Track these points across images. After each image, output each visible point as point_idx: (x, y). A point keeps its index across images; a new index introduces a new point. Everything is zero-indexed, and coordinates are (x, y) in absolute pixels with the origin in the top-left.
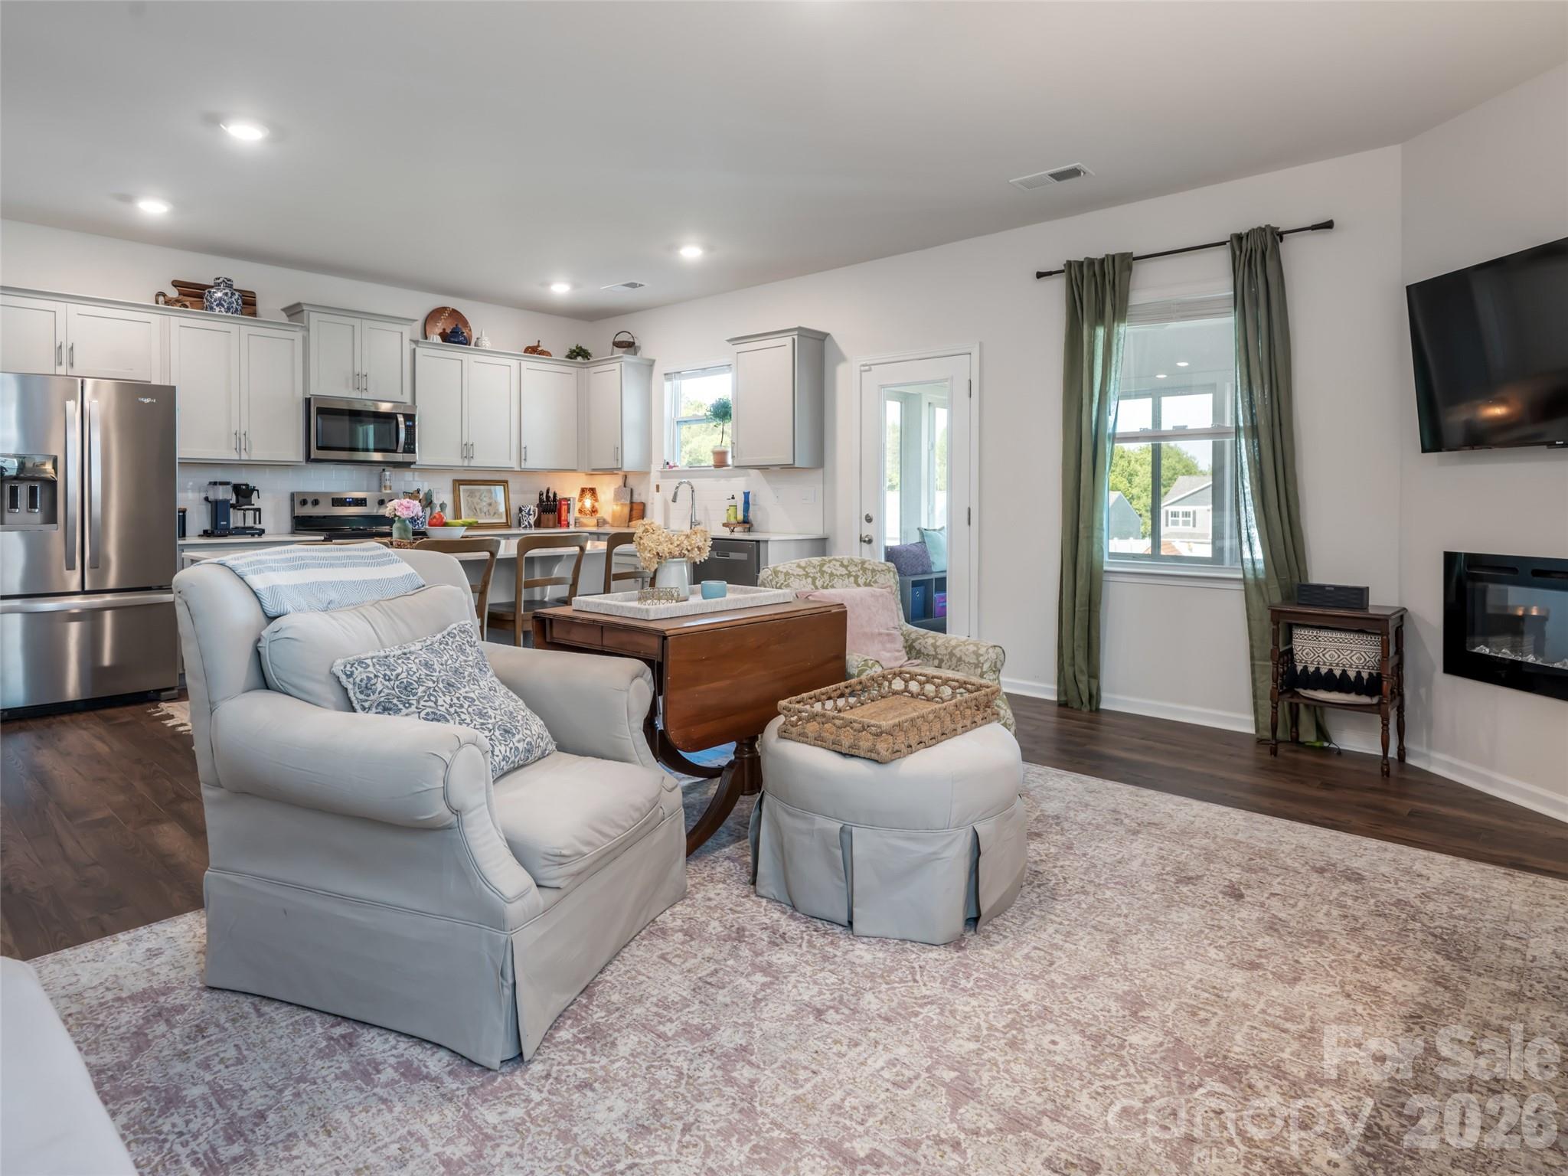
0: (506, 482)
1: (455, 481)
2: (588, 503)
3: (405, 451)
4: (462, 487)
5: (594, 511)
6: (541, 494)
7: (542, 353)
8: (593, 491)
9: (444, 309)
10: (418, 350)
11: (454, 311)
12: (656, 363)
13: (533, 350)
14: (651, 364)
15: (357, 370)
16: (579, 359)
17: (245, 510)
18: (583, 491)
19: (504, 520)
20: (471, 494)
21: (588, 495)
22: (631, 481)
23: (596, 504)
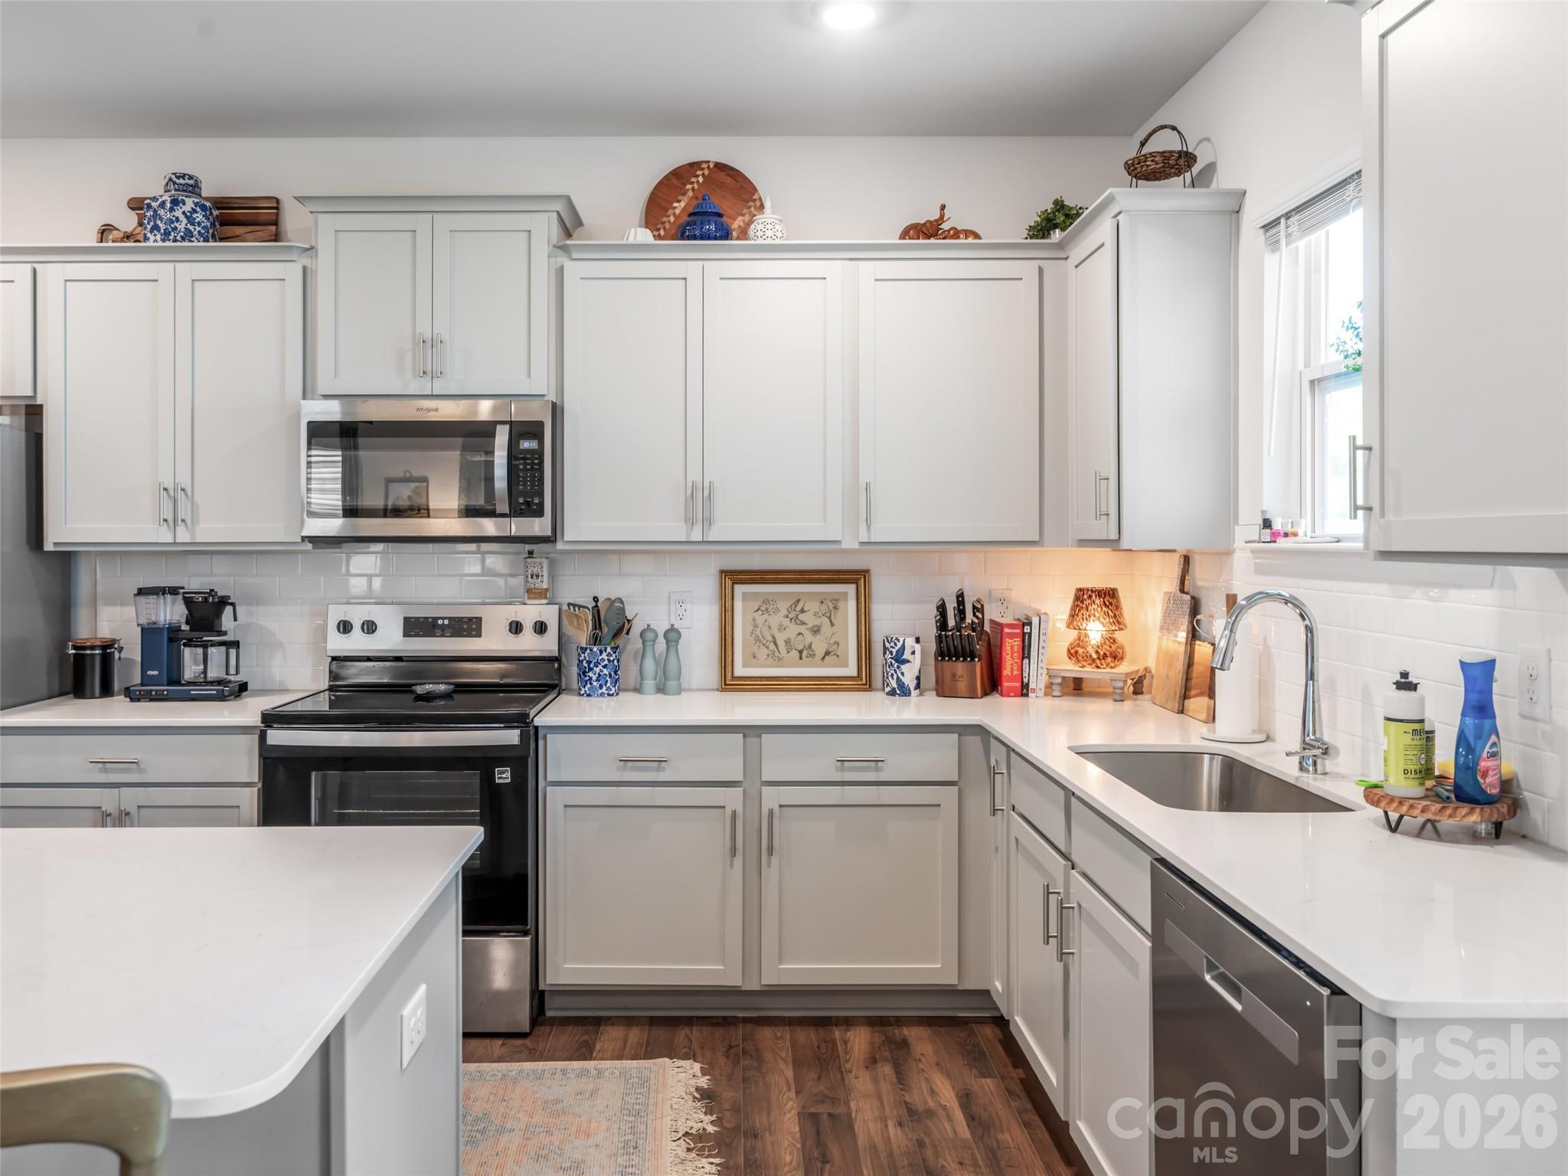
0: (865, 573)
1: (725, 573)
2: (1095, 630)
3: (516, 511)
4: (739, 589)
5: (1112, 654)
6: (942, 609)
7: (956, 234)
8: (1109, 597)
9: (695, 166)
10: (569, 266)
11: (721, 167)
12: (1248, 200)
13: (927, 231)
14: (1234, 206)
15: (424, 329)
16: (1057, 235)
17: (205, 646)
18: (1082, 598)
19: (851, 670)
20: (766, 606)
21: (1096, 605)
22: (1200, 575)
23: (1119, 636)
